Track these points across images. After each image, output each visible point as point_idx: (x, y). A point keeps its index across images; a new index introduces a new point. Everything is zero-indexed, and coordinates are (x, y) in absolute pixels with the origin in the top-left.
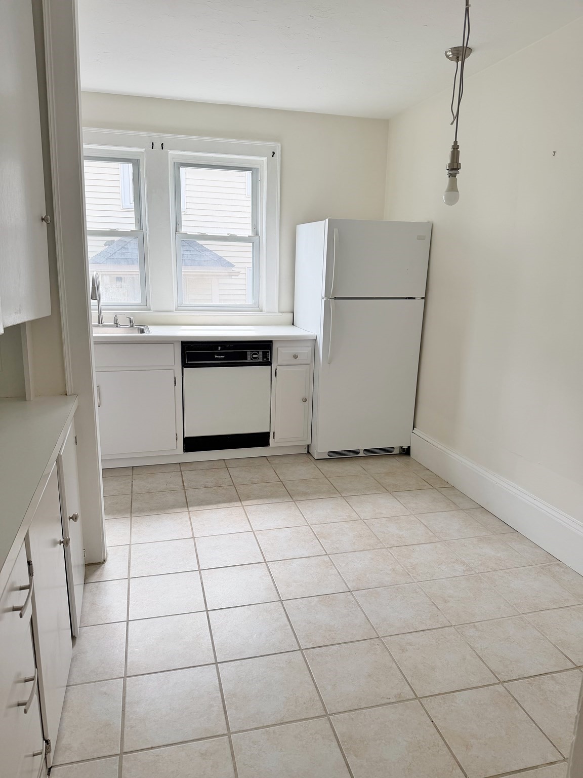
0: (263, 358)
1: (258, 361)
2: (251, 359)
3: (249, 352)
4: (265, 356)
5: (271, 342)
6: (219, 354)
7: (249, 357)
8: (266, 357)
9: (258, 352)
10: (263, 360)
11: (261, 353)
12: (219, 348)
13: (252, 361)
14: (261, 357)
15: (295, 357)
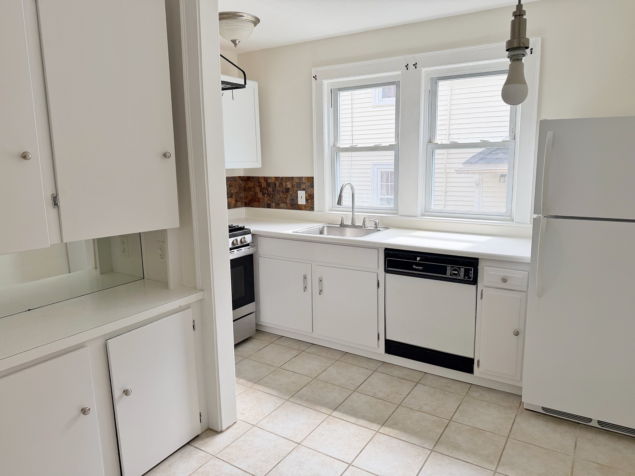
0: (465, 275)
1: (459, 278)
2: (451, 275)
3: (449, 268)
4: (467, 273)
5: (477, 259)
6: (418, 264)
7: (448, 272)
8: (468, 276)
9: (460, 268)
10: (464, 278)
11: (462, 270)
12: (418, 259)
13: (451, 277)
14: (462, 274)
15: (504, 280)
